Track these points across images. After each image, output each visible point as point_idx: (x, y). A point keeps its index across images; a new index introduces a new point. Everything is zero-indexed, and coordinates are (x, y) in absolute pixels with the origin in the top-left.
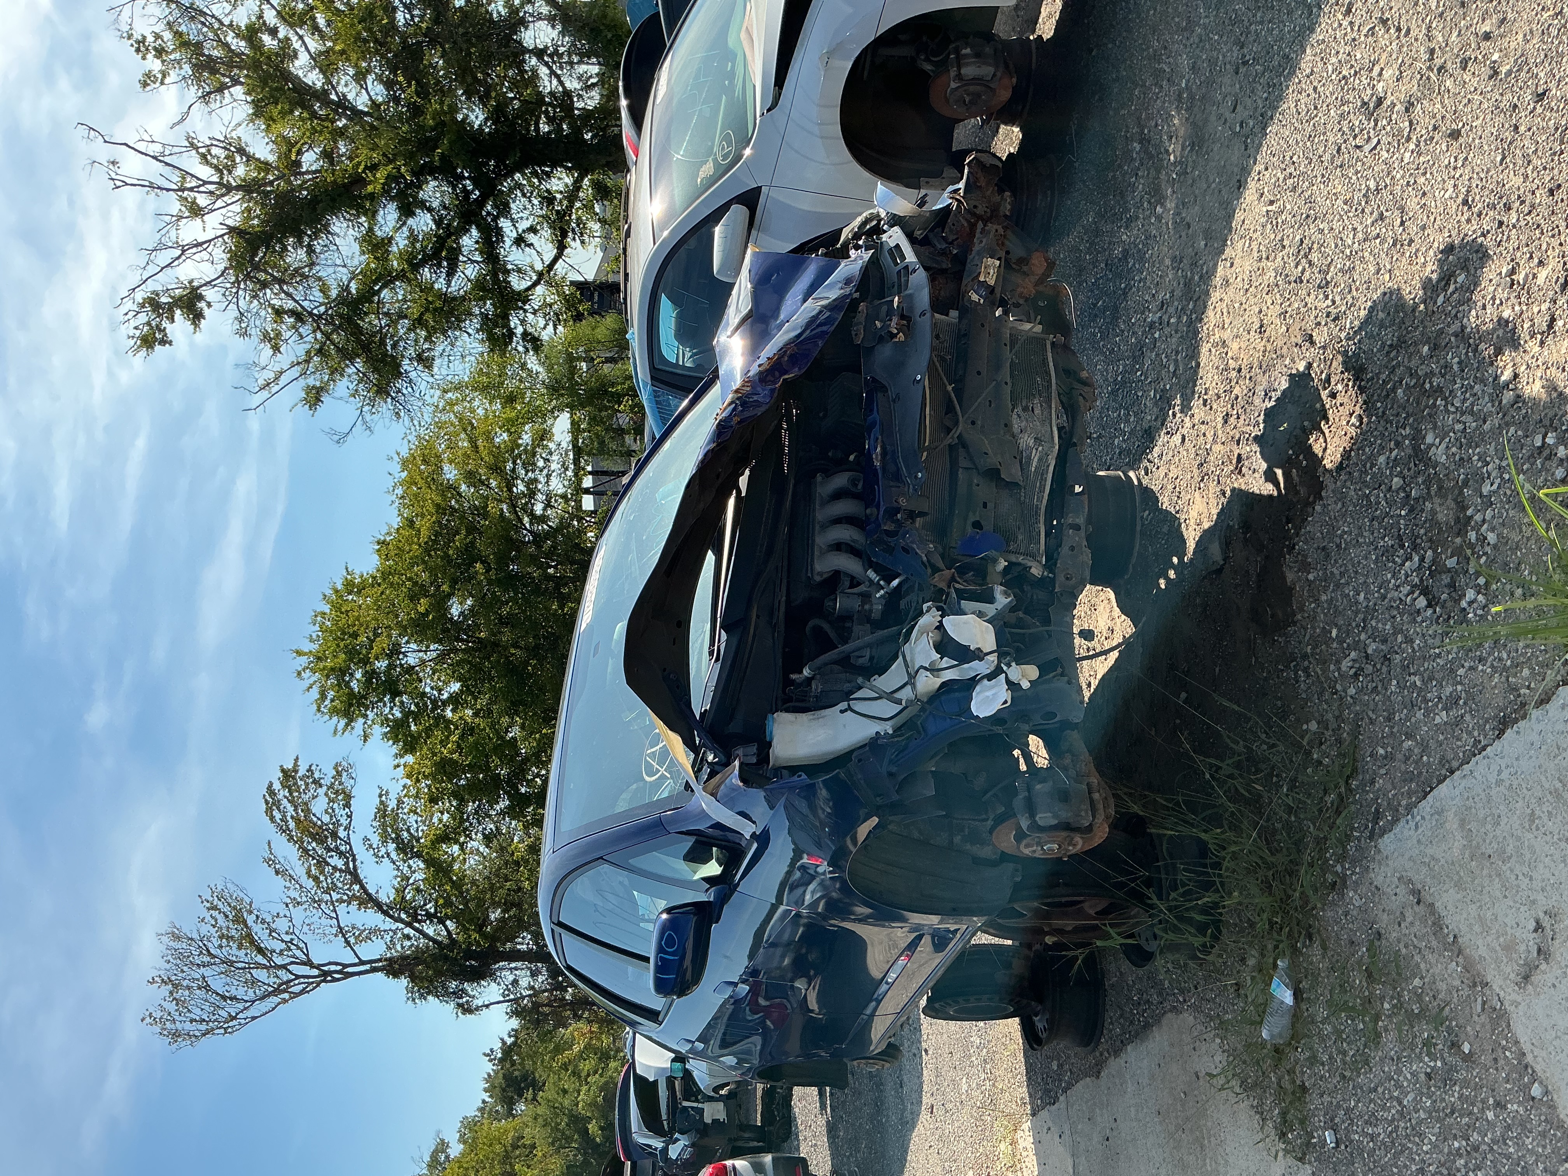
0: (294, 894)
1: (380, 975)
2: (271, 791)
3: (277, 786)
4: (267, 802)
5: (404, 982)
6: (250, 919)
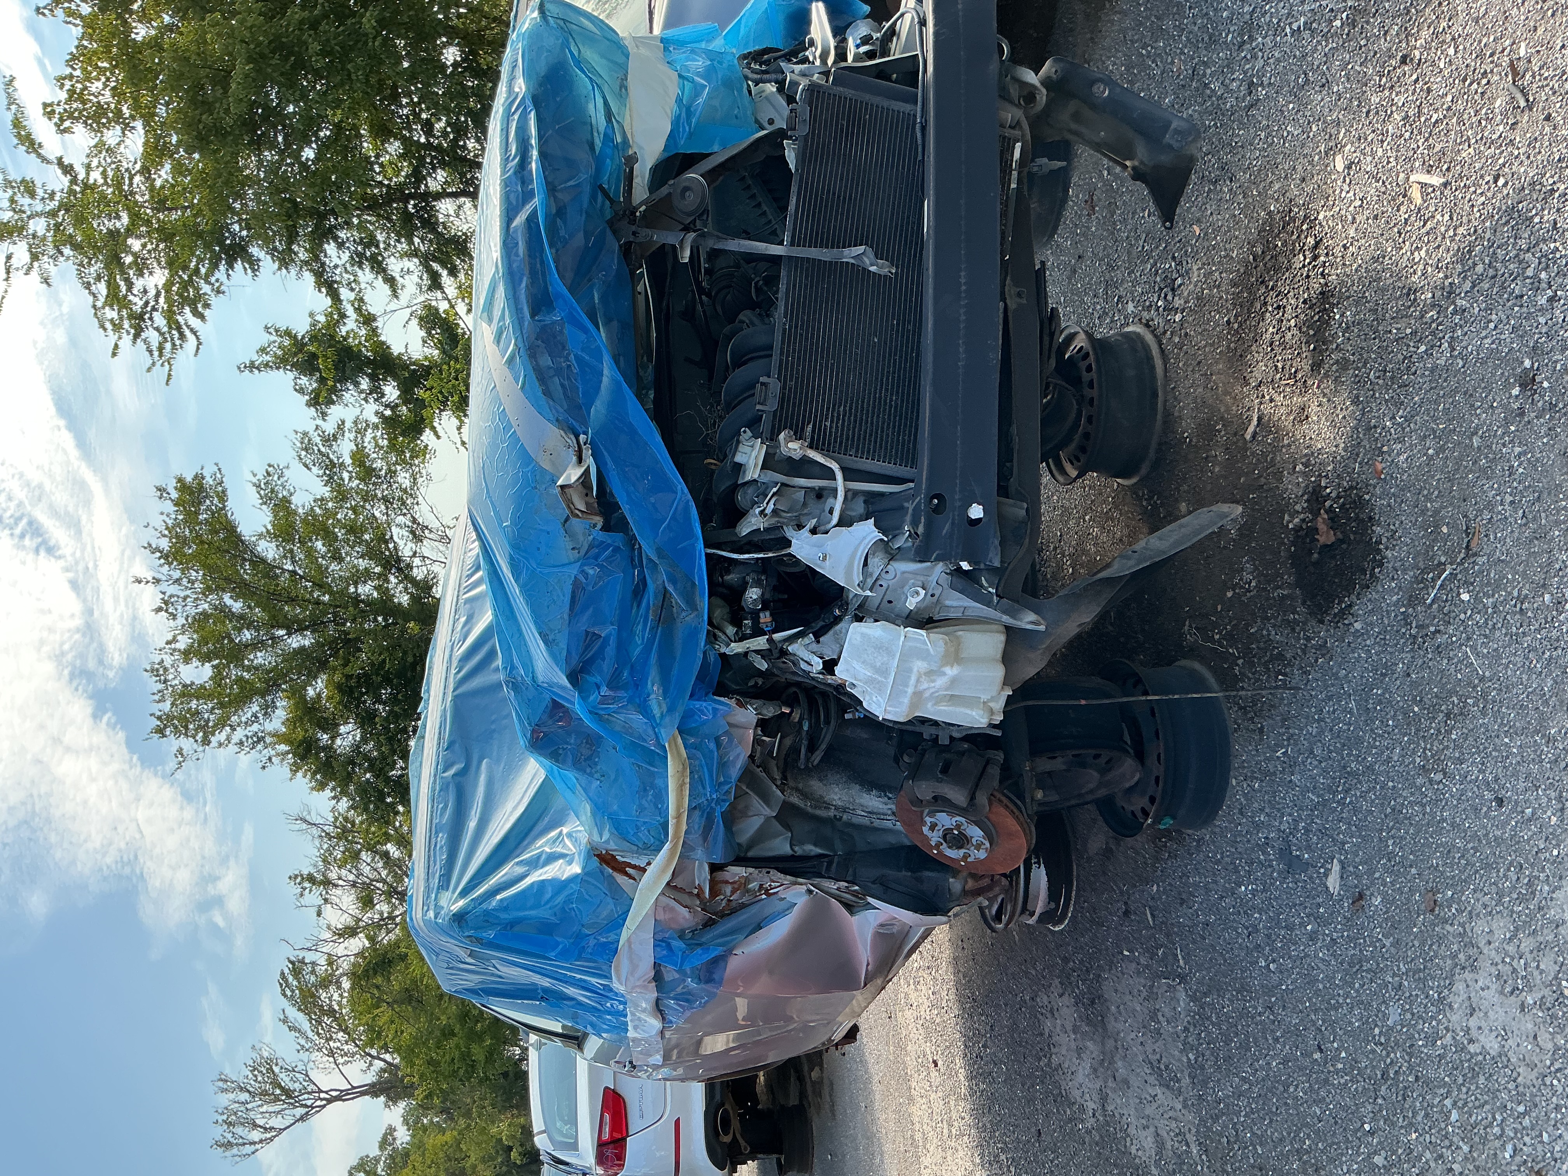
0: (303, 1042)
1: (367, 1097)
2: (283, 973)
3: (286, 971)
4: (281, 985)
5: (382, 1099)
6: (276, 1069)
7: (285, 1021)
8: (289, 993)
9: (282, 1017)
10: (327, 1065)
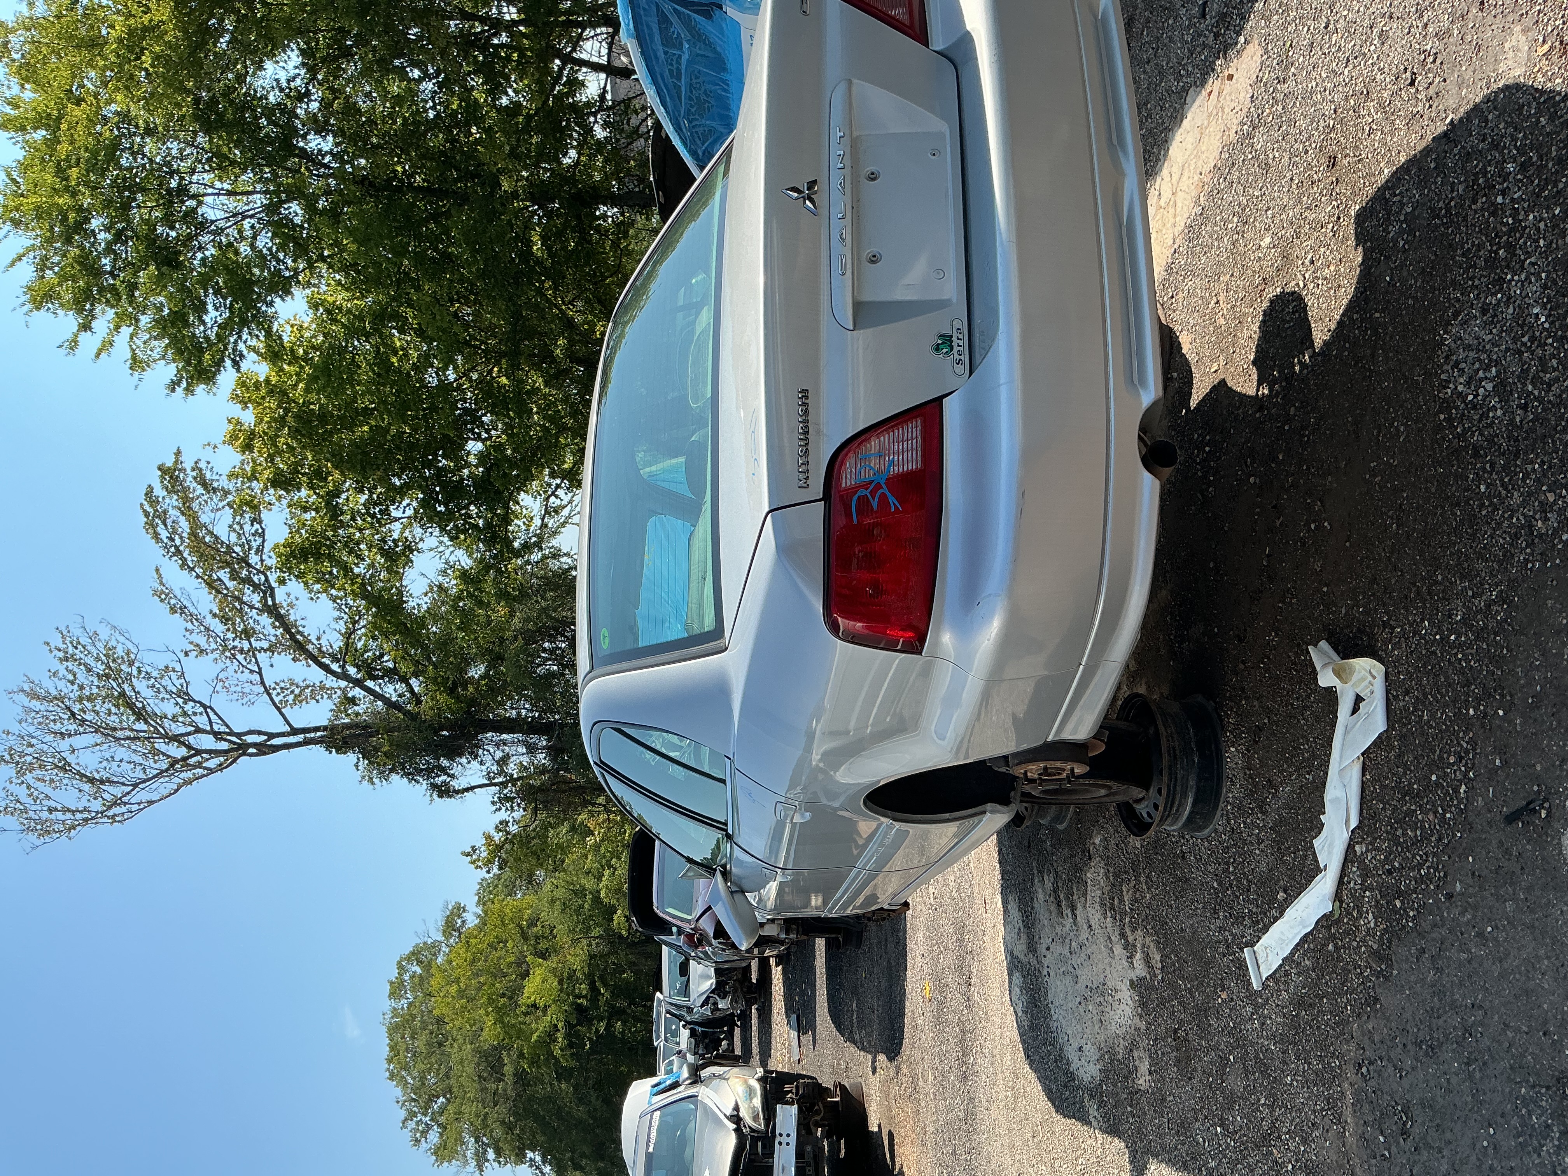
2: (152, 498)
3: (159, 490)
7: (163, 594)
8: (164, 534)
9: (157, 585)
10: (248, 688)
